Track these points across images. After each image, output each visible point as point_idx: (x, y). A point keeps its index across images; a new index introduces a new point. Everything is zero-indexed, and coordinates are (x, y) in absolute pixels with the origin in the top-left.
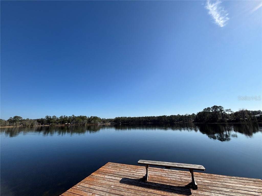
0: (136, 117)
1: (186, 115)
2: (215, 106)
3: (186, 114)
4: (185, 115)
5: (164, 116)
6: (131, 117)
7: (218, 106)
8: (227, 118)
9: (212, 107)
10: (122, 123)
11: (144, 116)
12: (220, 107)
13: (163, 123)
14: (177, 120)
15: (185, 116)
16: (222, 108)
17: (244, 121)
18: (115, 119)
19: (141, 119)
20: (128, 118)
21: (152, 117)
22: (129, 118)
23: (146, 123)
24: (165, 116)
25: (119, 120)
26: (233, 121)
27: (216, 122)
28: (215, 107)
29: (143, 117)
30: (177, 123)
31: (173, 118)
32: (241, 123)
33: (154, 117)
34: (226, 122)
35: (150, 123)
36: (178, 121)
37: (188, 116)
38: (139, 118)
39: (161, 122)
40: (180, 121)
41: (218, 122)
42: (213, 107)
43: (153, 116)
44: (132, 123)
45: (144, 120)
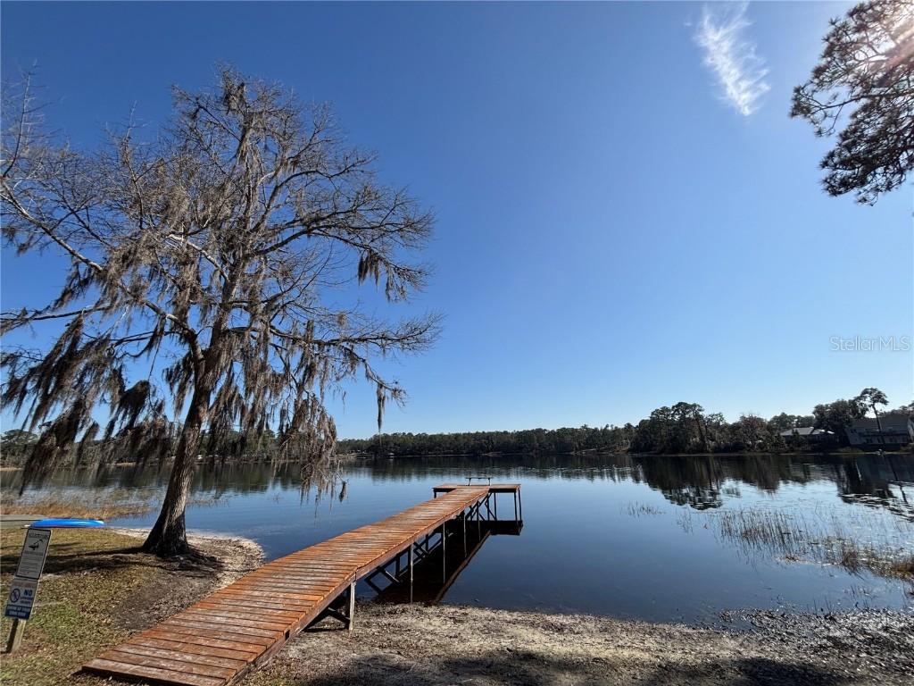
0: (446, 433)
1: (605, 429)
2: (680, 404)
3: (607, 426)
4: (603, 427)
5: (539, 431)
6: (429, 434)
7: (690, 403)
8: (713, 440)
9: (673, 407)
10: (396, 454)
11: (473, 432)
12: (695, 405)
13: (536, 454)
14: (580, 444)
15: (605, 431)
16: (700, 410)
17: (753, 447)
18: (371, 440)
19: (462, 441)
20: (419, 436)
21: (498, 433)
22: (421, 437)
23: (479, 455)
24: (540, 429)
25: (387, 443)
26: (727, 449)
27: (683, 452)
28: (682, 407)
29: (469, 434)
30: (578, 453)
31: (568, 439)
32: (746, 454)
33: (505, 433)
34: (708, 452)
35: (490, 454)
36: (581, 448)
37: (614, 431)
38: (457, 436)
39: (529, 452)
40: (587, 448)
41: (689, 452)
42: (677, 406)
43: (502, 431)
44: (431, 455)
45: (472, 443)
